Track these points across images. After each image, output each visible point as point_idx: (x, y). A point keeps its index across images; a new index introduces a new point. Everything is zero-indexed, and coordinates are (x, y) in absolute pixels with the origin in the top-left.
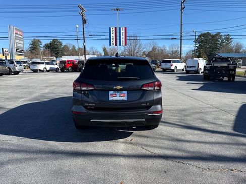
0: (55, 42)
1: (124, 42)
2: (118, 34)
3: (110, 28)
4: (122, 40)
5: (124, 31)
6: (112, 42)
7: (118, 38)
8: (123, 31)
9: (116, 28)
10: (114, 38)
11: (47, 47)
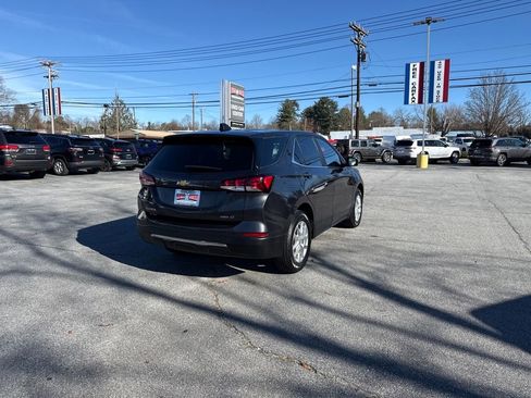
0: (323, 103)
1: (441, 94)
2: (427, 77)
3: (408, 66)
4: (435, 89)
5: (443, 69)
6: (411, 96)
7: (426, 85)
8: (440, 69)
9: (422, 65)
10: (417, 86)
11: (309, 113)
